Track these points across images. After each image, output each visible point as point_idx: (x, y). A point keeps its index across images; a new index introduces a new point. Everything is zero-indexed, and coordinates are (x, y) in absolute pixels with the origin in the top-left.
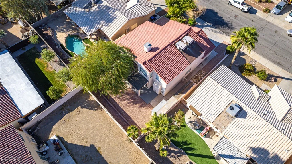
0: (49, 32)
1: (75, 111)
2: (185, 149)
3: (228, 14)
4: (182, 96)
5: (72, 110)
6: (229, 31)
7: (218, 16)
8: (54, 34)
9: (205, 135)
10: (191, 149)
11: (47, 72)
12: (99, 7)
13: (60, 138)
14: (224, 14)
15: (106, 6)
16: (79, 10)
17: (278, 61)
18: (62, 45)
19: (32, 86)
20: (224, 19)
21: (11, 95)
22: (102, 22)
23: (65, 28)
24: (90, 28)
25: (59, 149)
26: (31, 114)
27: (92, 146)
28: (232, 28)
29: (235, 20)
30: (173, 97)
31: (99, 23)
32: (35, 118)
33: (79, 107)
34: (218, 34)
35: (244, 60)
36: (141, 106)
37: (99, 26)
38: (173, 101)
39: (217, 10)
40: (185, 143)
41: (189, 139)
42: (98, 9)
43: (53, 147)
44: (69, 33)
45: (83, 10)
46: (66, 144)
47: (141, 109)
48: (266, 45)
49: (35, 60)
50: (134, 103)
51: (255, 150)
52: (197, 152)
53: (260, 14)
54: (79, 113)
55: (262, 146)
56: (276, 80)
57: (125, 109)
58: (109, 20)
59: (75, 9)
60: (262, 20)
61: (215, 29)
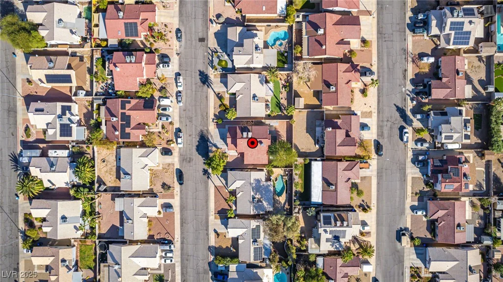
0: (287, 206)
1: (304, 151)
2: (279, 104)
3: (192, 140)
4: (263, 121)
5: (304, 152)
6: (205, 131)
7: (198, 144)
8: (285, 204)
9: (269, 101)
10: (277, 102)
11: (302, 180)
12: (256, 194)
13: (315, 145)
14: (194, 142)
15: (253, 191)
16: (265, 204)
17: (205, 99)
18: (286, 193)
19: (312, 173)
20: (198, 140)
21: (321, 175)
22: (262, 184)
23: (278, 203)
24: (269, 186)
25: (318, 140)
26: (319, 161)
27: (307, 133)
28: (202, 131)
29: (194, 134)
30: (267, 123)
31: (263, 185)
32: (318, 159)
33: (301, 151)
34: (212, 134)
35: (219, 113)
36: (279, 132)
37: (265, 183)
38: (267, 122)
39: (194, 148)
40: (277, 106)
41: (275, 106)
42: (258, 193)
43: (319, 143)
44: (278, 198)
45: (264, 202)
46: (315, 141)
47: (280, 131)
48: (199, 109)
49: (303, 192)
50: (280, 135)
51: (262, 84)
52: (276, 100)
53: (177, 125)
54: (303, 149)
55: (259, 83)
56: (219, 94)
57: (285, 136)
58: (258, 181)
59: (267, 206)
60: (181, 122)
61: (210, 138)
